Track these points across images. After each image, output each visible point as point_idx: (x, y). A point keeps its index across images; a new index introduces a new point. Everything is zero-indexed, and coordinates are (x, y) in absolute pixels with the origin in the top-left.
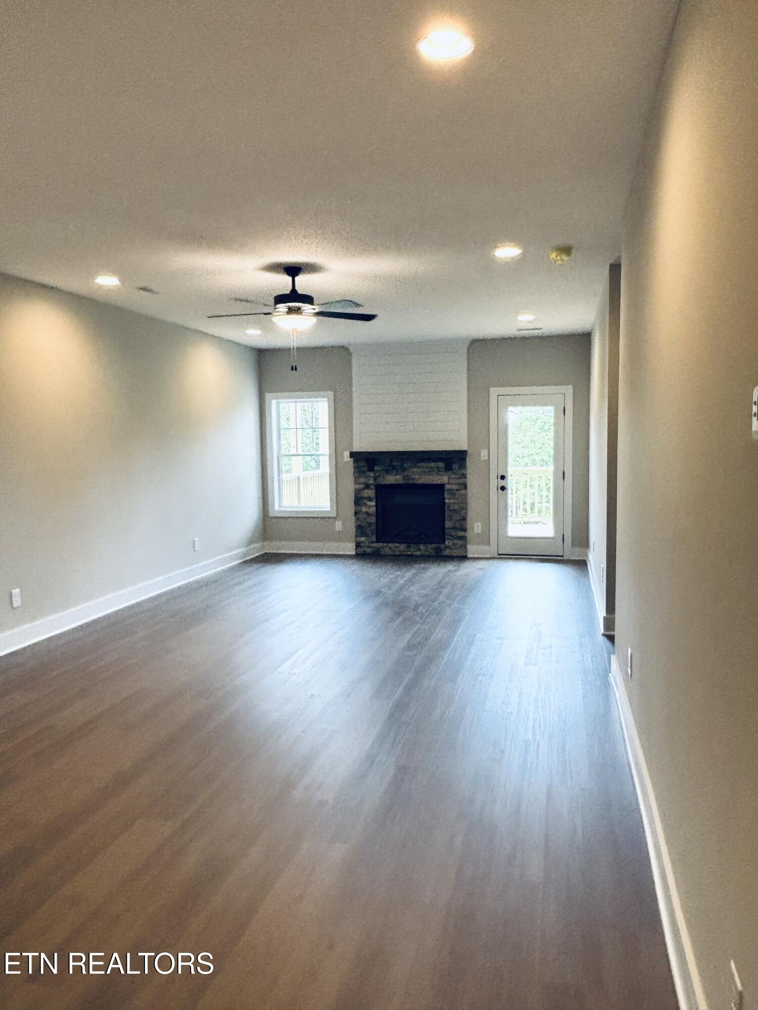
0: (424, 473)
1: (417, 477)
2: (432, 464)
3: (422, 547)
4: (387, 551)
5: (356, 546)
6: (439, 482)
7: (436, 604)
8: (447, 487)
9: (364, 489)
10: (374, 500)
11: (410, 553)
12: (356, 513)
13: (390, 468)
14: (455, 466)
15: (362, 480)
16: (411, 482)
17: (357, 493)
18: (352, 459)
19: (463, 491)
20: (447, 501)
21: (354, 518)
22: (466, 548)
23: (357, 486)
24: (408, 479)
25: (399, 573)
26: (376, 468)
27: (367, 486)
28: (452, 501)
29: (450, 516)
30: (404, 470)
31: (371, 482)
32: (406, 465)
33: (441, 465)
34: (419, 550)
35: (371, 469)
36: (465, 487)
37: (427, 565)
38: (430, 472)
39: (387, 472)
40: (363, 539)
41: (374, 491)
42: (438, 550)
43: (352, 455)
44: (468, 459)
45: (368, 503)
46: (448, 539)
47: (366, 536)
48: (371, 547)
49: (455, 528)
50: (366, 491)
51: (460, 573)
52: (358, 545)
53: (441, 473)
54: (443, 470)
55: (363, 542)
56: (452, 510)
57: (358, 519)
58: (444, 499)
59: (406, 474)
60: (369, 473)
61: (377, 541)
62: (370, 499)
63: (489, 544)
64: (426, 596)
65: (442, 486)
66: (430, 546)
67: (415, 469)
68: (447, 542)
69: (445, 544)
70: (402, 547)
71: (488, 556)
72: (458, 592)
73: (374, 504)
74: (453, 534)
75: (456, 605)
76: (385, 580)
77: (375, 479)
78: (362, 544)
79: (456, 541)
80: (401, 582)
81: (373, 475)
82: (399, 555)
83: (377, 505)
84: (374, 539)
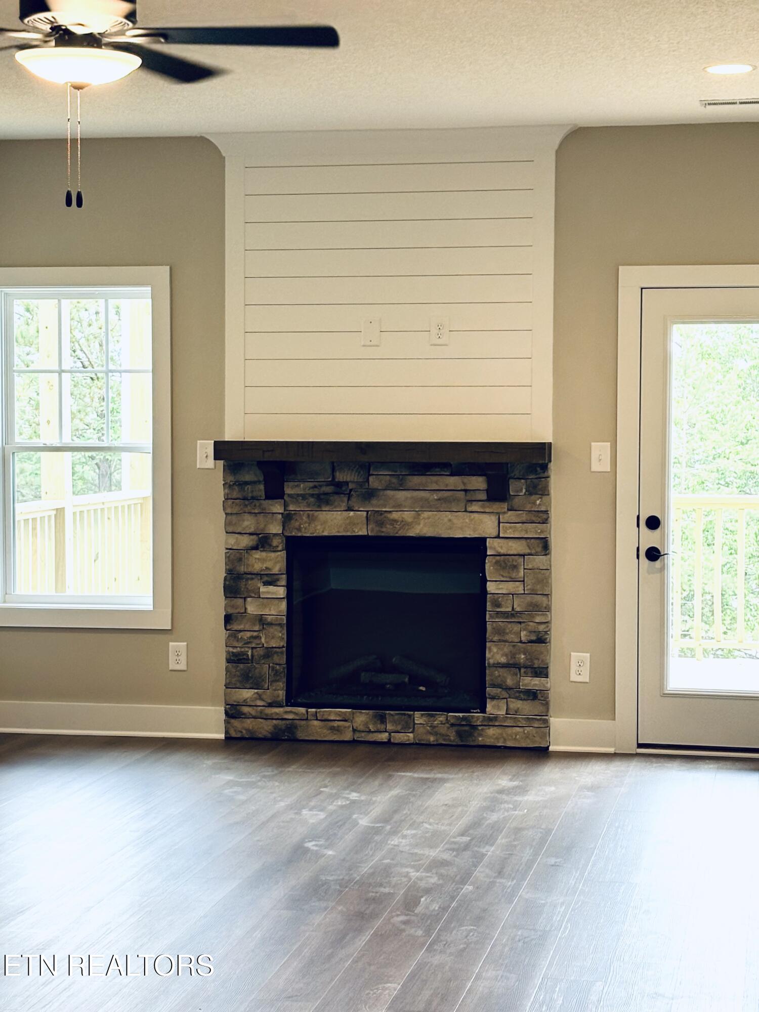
0: (427, 506)
1: (408, 516)
2: (454, 482)
3: (419, 718)
4: (316, 729)
5: (227, 713)
6: (469, 534)
7: (468, 888)
8: (493, 546)
9: (255, 548)
10: (284, 582)
11: (384, 737)
12: (228, 619)
13: (329, 489)
14: (517, 488)
15: (249, 523)
16: (388, 530)
17: (234, 558)
18: (221, 463)
19: (539, 561)
20: (491, 587)
21: (222, 634)
22: (546, 722)
23: (232, 541)
24: (381, 524)
25: (354, 796)
26: (289, 490)
27: (263, 542)
28: (504, 588)
29: (500, 631)
30: (370, 495)
31: (275, 528)
32: (374, 482)
33: (478, 483)
34: (409, 726)
35: (275, 493)
36: (545, 546)
37: (436, 774)
38: (444, 504)
39: (322, 500)
40: (247, 694)
41: (283, 554)
42: (467, 730)
43: (222, 450)
44: (552, 466)
45: (263, 589)
46: (493, 698)
47: (256, 685)
48: (267, 718)
49: (512, 666)
50: (257, 555)
51: (530, 797)
52: (233, 712)
53: (475, 507)
54: (484, 496)
55: (245, 703)
56: (505, 615)
57: (233, 635)
58: (484, 581)
59: (374, 505)
60: (266, 503)
61: (291, 700)
62: (271, 581)
63: (612, 714)
64: (437, 864)
65: (477, 546)
66: (441, 718)
67: (401, 495)
68: (489, 708)
69: (483, 710)
70: (361, 718)
71: (611, 750)
72: (527, 854)
73: (281, 592)
74: (510, 682)
75: (524, 892)
76: (313, 817)
77: (287, 518)
78: (246, 710)
79: (516, 704)
80: (364, 822)
81: (281, 511)
82: (354, 742)
83: (289, 597)
84: (281, 694)
